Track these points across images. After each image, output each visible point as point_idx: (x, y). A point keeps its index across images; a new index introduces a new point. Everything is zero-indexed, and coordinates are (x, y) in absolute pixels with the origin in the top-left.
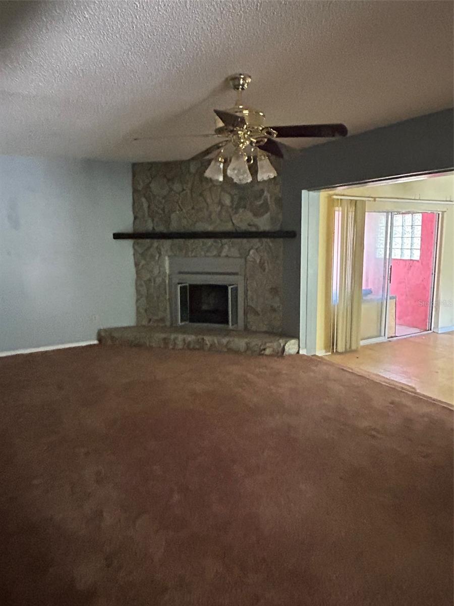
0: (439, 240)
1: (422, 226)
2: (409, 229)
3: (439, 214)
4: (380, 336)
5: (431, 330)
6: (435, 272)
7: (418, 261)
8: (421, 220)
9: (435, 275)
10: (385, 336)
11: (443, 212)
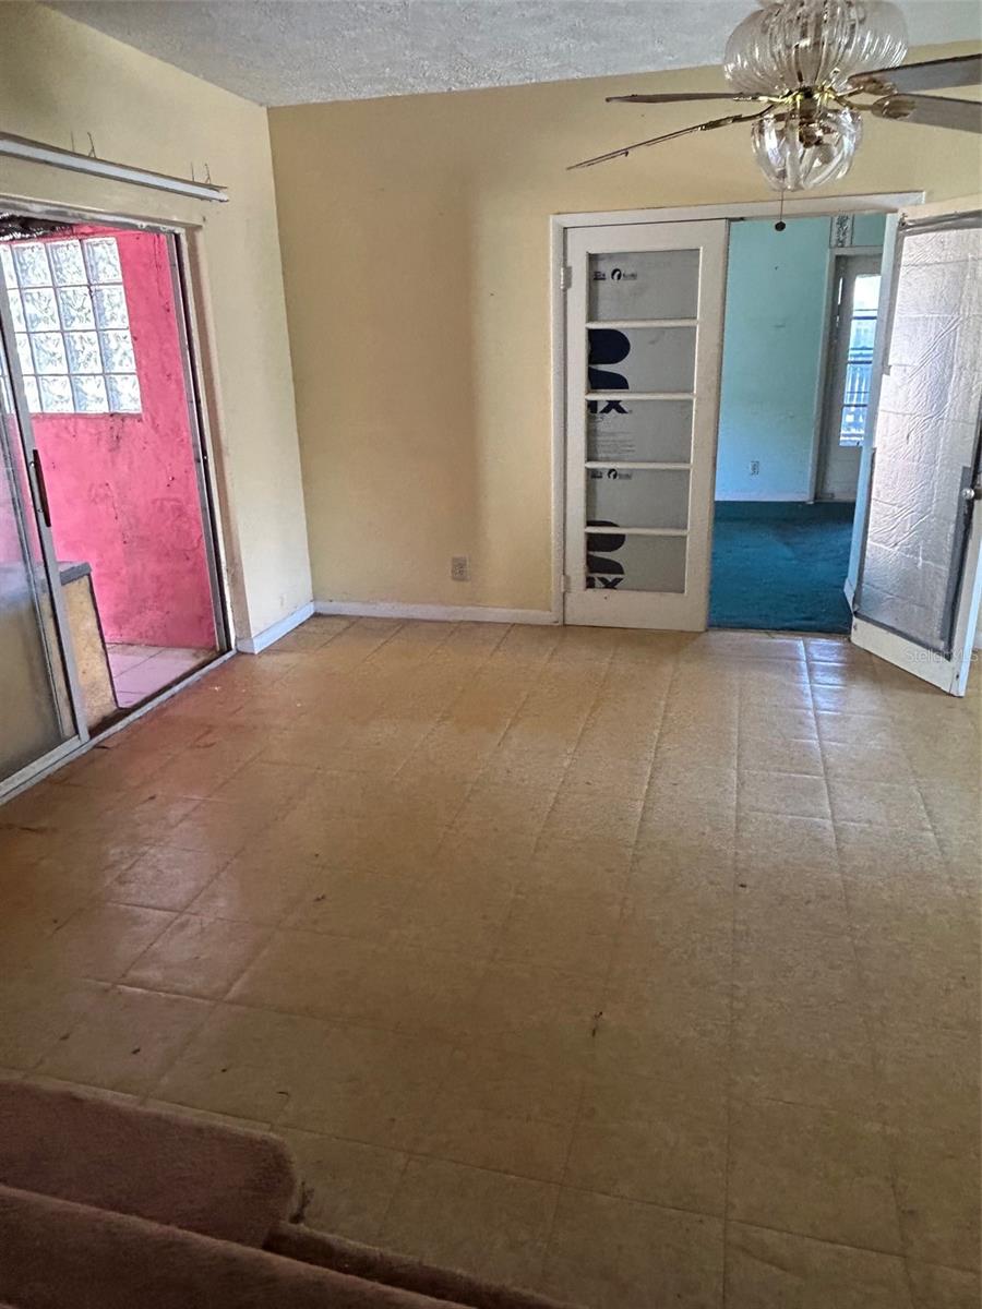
0: (195, 335)
1: (125, 283)
2: (81, 298)
3: (177, 237)
4: (60, 740)
5: (229, 649)
6: (204, 453)
7: (138, 418)
8: (117, 263)
9: (205, 462)
10: (77, 732)
11: (192, 230)
